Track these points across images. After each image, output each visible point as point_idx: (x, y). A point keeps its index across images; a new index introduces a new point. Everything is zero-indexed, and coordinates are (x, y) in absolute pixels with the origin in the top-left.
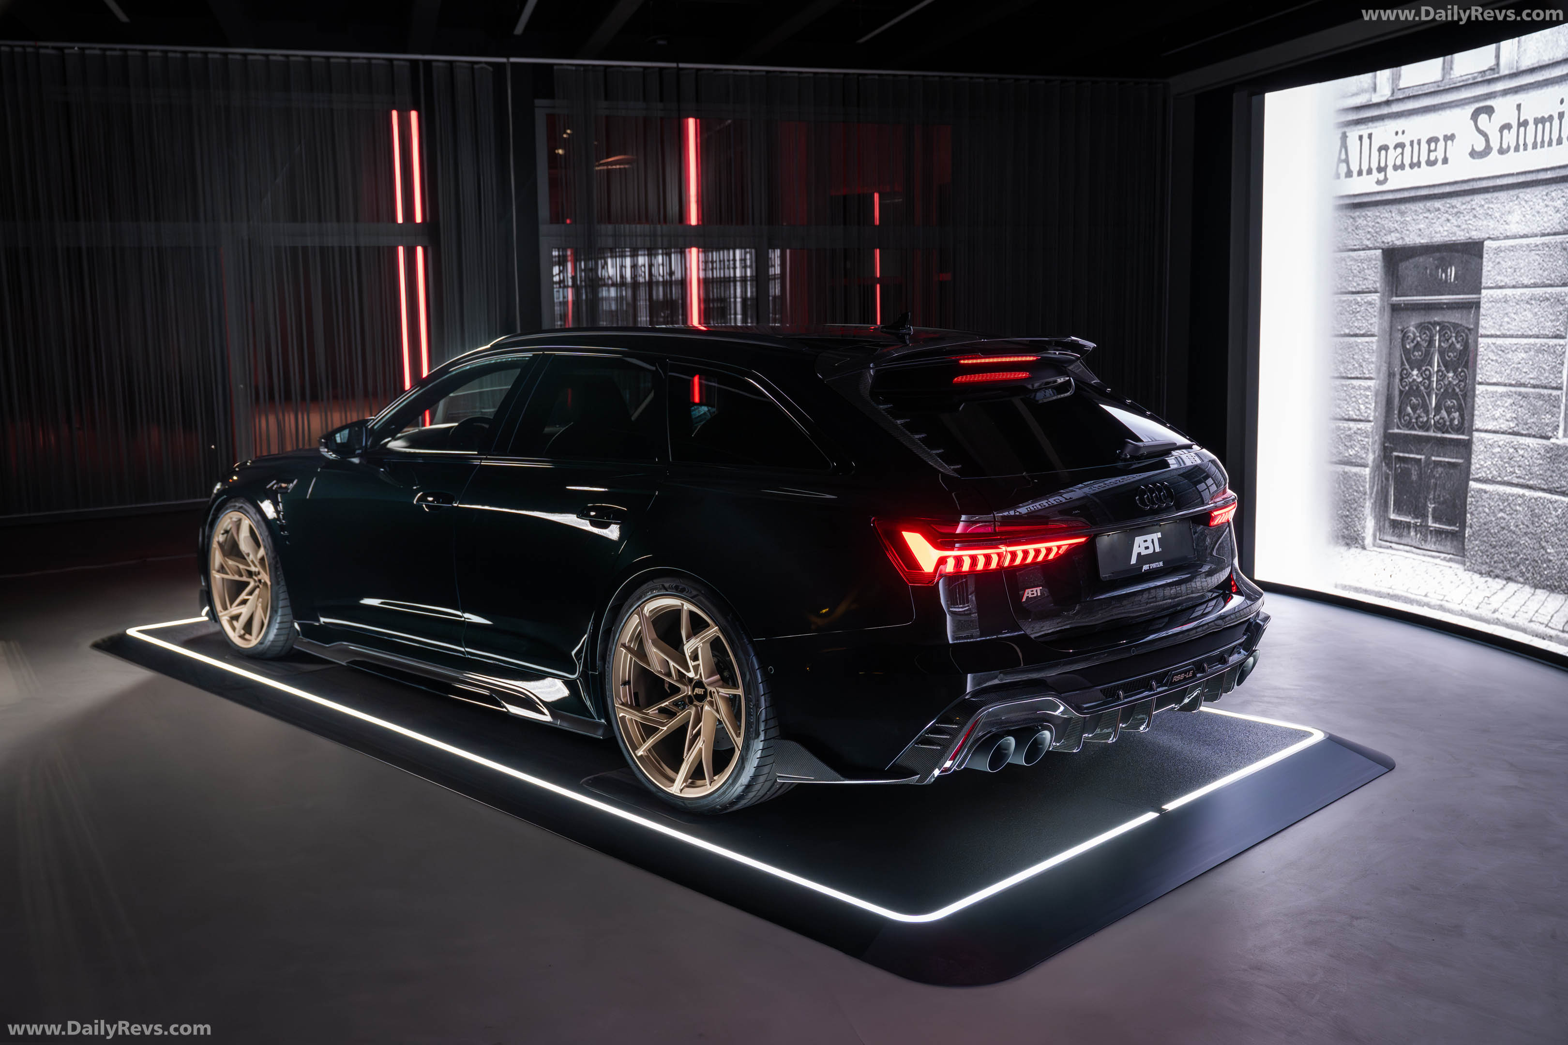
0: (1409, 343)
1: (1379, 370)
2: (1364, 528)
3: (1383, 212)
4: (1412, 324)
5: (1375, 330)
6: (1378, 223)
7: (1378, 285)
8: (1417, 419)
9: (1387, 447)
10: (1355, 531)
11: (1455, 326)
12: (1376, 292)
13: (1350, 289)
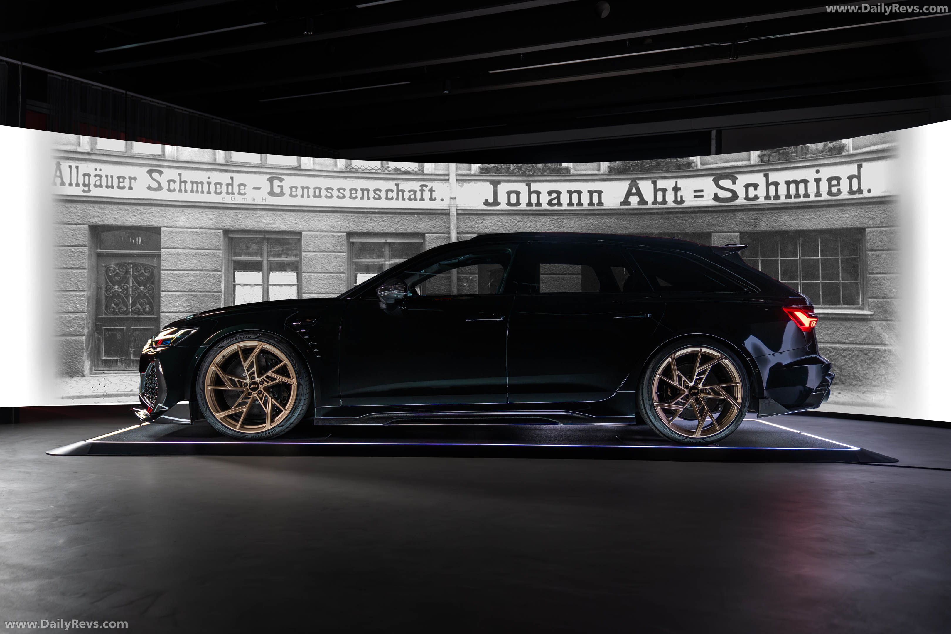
0: (111, 273)
1: (90, 287)
2: (83, 366)
3: (89, 207)
4: (113, 264)
5: (86, 266)
6: (85, 211)
7: (87, 243)
8: (119, 309)
9: (98, 325)
10: (76, 369)
11: (143, 265)
12: (85, 246)
13: (66, 244)
